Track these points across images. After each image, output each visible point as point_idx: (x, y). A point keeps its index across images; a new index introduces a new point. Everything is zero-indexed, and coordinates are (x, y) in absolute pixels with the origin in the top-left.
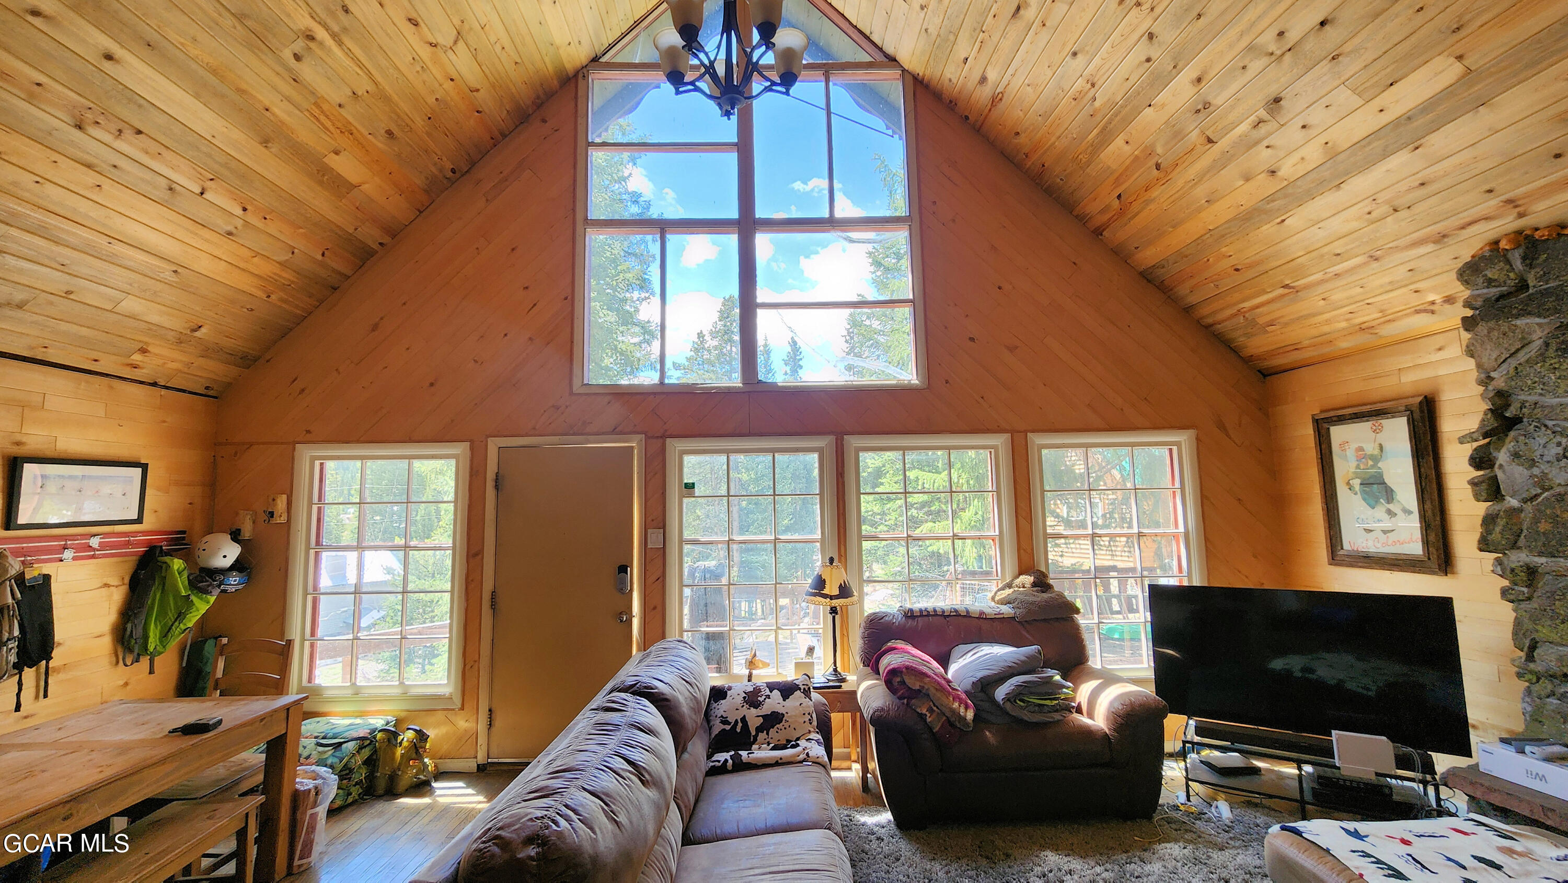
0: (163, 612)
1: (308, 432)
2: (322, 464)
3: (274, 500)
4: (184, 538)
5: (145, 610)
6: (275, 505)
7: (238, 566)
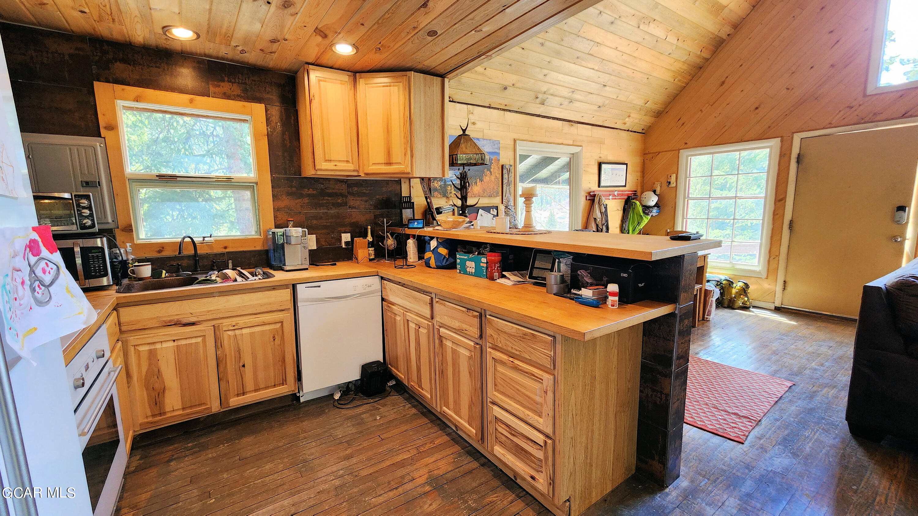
0: (633, 222)
1: (686, 143)
2: (691, 158)
3: (670, 176)
4: (636, 194)
5: (628, 220)
6: (671, 179)
7: (657, 205)
